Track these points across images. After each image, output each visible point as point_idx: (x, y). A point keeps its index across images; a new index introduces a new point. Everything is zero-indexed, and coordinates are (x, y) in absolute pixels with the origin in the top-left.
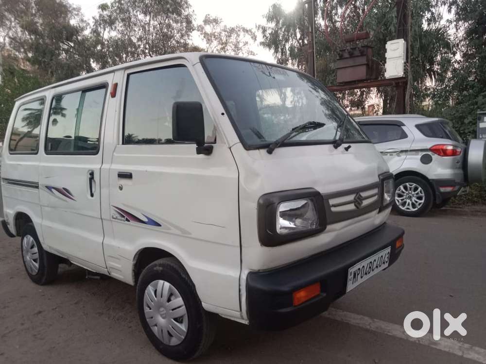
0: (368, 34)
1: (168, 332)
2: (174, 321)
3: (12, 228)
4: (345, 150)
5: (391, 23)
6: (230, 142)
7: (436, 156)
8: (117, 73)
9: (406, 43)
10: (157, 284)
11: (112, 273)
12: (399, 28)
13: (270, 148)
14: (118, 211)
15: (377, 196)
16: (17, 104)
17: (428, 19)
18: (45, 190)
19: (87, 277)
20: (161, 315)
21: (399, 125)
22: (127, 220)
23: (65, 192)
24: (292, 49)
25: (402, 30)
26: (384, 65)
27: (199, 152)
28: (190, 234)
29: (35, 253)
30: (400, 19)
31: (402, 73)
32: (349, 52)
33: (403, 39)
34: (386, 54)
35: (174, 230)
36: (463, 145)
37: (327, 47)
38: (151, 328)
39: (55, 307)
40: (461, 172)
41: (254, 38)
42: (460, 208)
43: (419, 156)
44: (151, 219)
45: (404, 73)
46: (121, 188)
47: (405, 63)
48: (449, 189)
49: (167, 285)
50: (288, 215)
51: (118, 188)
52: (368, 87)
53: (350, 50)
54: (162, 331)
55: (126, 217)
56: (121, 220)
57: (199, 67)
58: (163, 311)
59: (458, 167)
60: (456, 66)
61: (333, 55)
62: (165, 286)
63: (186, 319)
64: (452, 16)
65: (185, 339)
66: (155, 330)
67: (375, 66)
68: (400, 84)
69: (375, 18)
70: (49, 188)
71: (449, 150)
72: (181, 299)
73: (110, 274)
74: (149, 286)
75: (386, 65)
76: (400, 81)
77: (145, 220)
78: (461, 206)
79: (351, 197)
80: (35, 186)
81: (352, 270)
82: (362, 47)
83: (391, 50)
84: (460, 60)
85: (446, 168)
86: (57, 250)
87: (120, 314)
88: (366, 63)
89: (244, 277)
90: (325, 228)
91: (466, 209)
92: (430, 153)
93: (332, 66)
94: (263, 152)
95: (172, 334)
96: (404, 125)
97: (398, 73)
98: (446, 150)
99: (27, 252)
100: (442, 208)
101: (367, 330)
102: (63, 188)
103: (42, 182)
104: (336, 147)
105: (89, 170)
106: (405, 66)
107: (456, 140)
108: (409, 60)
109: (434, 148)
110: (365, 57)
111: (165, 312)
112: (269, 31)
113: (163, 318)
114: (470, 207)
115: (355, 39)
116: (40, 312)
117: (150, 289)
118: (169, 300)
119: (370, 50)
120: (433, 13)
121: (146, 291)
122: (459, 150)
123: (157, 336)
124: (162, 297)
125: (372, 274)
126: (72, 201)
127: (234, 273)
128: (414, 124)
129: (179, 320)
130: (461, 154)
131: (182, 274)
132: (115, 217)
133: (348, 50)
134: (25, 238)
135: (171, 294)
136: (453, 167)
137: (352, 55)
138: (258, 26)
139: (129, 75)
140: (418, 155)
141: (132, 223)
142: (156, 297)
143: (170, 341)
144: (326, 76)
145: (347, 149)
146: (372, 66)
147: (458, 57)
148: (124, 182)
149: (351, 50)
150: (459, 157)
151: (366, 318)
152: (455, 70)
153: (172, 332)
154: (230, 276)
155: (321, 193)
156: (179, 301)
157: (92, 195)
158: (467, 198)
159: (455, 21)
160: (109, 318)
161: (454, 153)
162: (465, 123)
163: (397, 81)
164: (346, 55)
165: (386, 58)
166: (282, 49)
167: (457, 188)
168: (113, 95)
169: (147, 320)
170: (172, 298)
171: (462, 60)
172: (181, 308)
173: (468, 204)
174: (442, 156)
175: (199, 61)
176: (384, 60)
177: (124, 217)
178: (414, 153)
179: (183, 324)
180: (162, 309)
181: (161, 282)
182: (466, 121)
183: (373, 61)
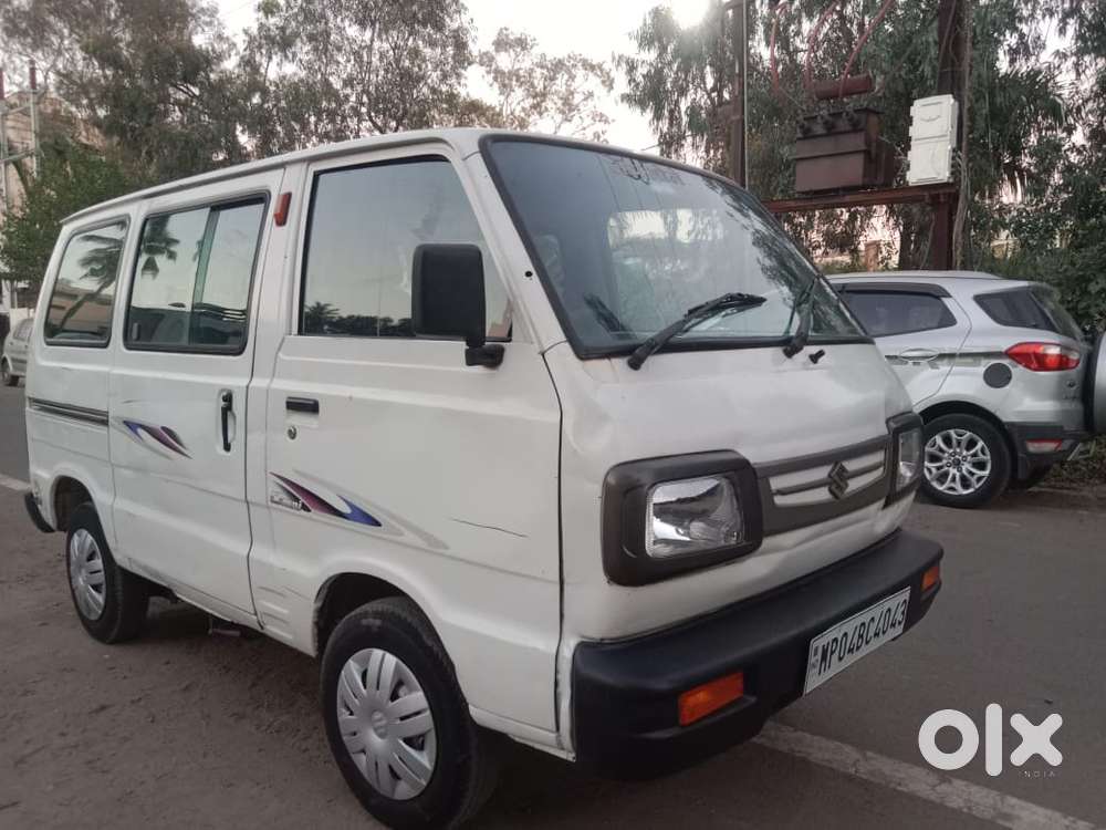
0: (869, 82)
1: (390, 767)
2: (403, 744)
3: (47, 512)
4: (809, 360)
5: (924, 57)
6: (543, 339)
7: (1021, 367)
8: (291, 170)
9: (957, 104)
10: (367, 660)
11: (268, 627)
12: (942, 68)
13: (635, 355)
14: (284, 485)
15: (882, 469)
16: (66, 231)
17: (1011, 48)
18: (123, 432)
19: (210, 631)
20: (376, 730)
21: (936, 295)
22: (305, 508)
23: (167, 437)
24: (694, 111)
25: (950, 75)
26: (906, 155)
27: (472, 359)
28: (447, 548)
29: (99, 571)
30: (947, 47)
31: (947, 174)
32: (826, 123)
33: (951, 96)
34: (911, 128)
35: (409, 537)
36: (1085, 346)
37: (774, 110)
38: (353, 756)
39: (137, 697)
40: (1076, 406)
41: (607, 83)
42: (1075, 489)
43: (982, 369)
44: (358, 509)
45: (952, 173)
46: (292, 435)
47: (954, 150)
48: (1048, 447)
49: (391, 660)
50: (673, 512)
51: (286, 433)
52: (868, 204)
53: (827, 118)
54: (376, 764)
55: (302, 500)
56: (291, 507)
57: (478, 163)
58: (380, 720)
59: (1072, 394)
60: (1074, 158)
61: (789, 129)
62: (385, 662)
63: (431, 742)
64: (1068, 42)
65: (428, 785)
66: (362, 762)
67: (884, 156)
68: (942, 200)
69: (888, 44)
70: (132, 426)
71: (1052, 355)
72: (421, 694)
73: (262, 628)
74: (350, 661)
75: (909, 153)
76: (941, 191)
77: (346, 510)
78: (1074, 485)
79: (822, 473)
80: (100, 419)
81: (818, 643)
82: (856, 111)
83: (923, 120)
84: (1083, 146)
85: (1042, 397)
86: (145, 568)
87: (285, 718)
88: (863, 147)
89: (567, 653)
90: (759, 544)
91: (1086, 492)
92: (1006, 362)
93: (786, 152)
94: (620, 364)
95: (398, 772)
96: (949, 296)
97: (939, 174)
98: (1045, 355)
99: (80, 567)
100: (1030, 490)
101: (850, 778)
102: (163, 428)
103: (116, 411)
104: (789, 354)
105: (223, 390)
106: (953, 158)
107: (1067, 332)
108: (964, 144)
109: (1016, 350)
110: (863, 134)
111: (384, 722)
112: (642, 70)
113: (381, 736)
114: (1095, 489)
115: (840, 92)
116: (103, 708)
117: (352, 667)
118: (394, 696)
119: (874, 119)
120: (1022, 36)
121: (343, 672)
122: (1074, 356)
123: (366, 775)
124: (378, 688)
125: (865, 650)
126: (183, 458)
127: (545, 644)
128: (972, 295)
129: (416, 742)
130: (1080, 365)
131: (425, 637)
132: (276, 499)
133: (822, 117)
134: (76, 537)
135: (399, 683)
136: (1059, 396)
137: (831, 130)
138: (617, 58)
139: (317, 176)
140: (979, 365)
141: (316, 514)
142: (365, 687)
143: (394, 790)
144: (771, 176)
145: (815, 358)
146: (877, 155)
147: (1079, 138)
148: (299, 420)
149: (830, 119)
150: (1074, 374)
151: (847, 749)
152: (1070, 168)
153: (400, 768)
154: (535, 649)
155: (752, 461)
156: (416, 698)
157: (227, 447)
158: (1090, 467)
159: (1075, 54)
160: (258, 727)
161: (1062, 363)
162: (1089, 293)
163: (934, 192)
164: (819, 129)
165: (910, 139)
166: (671, 112)
167: (1066, 444)
168: (281, 220)
169: (345, 738)
170: (402, 691)
171: (1088, 145)
172: (419, 716)
173: (1091, 481)
174: (1036, 370)
175: (477, 149)
176: (906, 143)
177: (297, 500)
178: (969, 360)
179: (425, 753)
180: (378, 716)
181: (377, 653)
182: (1093, 288)
183: (880, 144)
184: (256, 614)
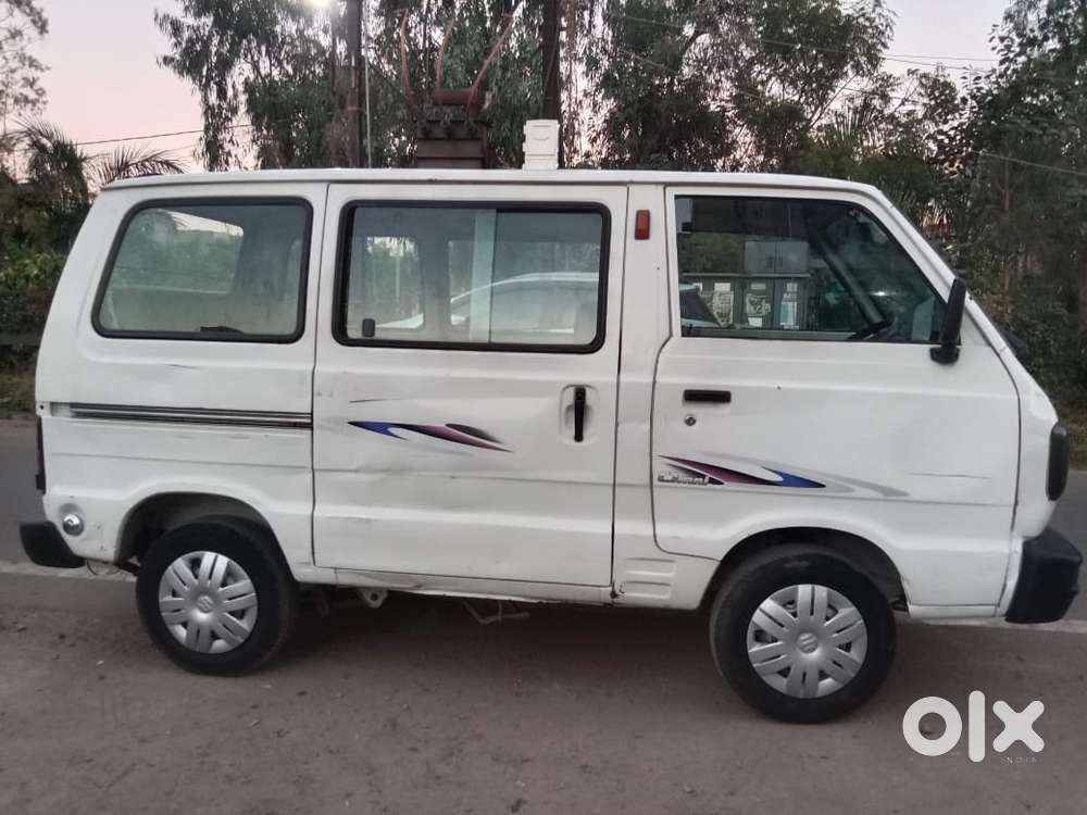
1: (820, 671)
2: (839, 650)
9: (558, 128)
10: (792, 593)
11: (629, 595)
12: (547, 96)
20: (802, 648)
22: (712, 481)
23: (461, 435)
28: (905, 494)
30: (550, 79)
33: (553, 121)
34: (524, 145)
35: (860, 492)
44: (793, 476)
46: (691, 422)
49: (821, 590)
51: (680, 421)
53: (452, 124)
54: (804, 675)
55: (709, 475)
56: (693, 483)
58: (808, 638)
62: (816, 593)
63: (862, 641)
65: (857, 676)
66: (781, 683)
70: (373, 426)
72: (852, 609)
73: (614, 598)
74: (767, 600)
77: (776, 478)
80: (291, 421)
83: (535, 139)
89: (1018, 547)
102: (448, 425)
105: (568, 386)
110: (480, 144)
111: (812, 640)
117: (769, 605)
118: (829, 616)
124: (811, 614)
126: (505, 453)
132: (667, 478)
134: (177, 561)
135: (828, 606)
137: (450, 136)
138: (161, 16)
141: (729, 485)
142: (795, 616)
143: (815, 689)
148: (701, 409)
153: (831, 669)
156: (848, 614)
164: (440, 133)
168: (642, 233)
169: (756, 665)
172: (853, 626)
176: (519, 157)
177: (703, 476)
179: (855, 651)
180: (805, 636)
181: (806, 587)
184: (612, 584)
